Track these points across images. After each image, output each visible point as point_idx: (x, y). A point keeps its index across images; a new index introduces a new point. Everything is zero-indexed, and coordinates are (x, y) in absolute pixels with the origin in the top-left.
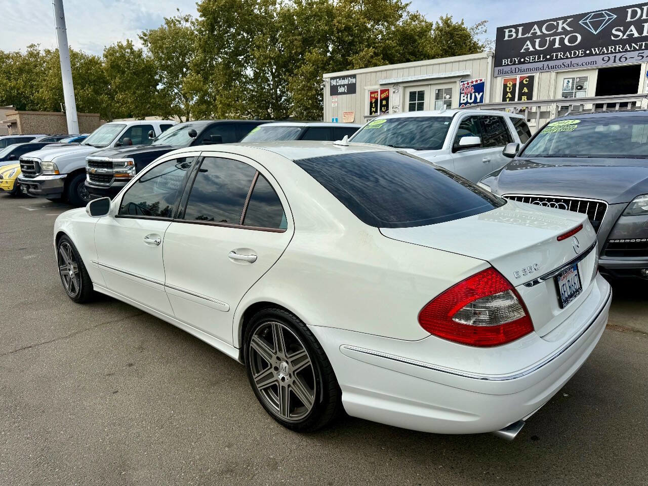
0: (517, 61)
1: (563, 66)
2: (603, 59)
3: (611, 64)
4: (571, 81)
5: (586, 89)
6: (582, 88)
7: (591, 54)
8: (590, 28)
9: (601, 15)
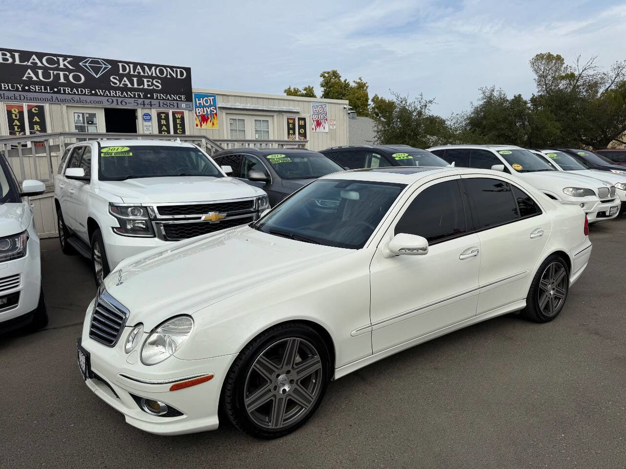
0: (20, 88)
1: (72, 100)
2: (108, 100)
3: (114, 106)
4: (81, 115)
5: (96, 124)
6: (92, 123)
7: (96, 94)
8: (90, 70)
9: (98, 63)
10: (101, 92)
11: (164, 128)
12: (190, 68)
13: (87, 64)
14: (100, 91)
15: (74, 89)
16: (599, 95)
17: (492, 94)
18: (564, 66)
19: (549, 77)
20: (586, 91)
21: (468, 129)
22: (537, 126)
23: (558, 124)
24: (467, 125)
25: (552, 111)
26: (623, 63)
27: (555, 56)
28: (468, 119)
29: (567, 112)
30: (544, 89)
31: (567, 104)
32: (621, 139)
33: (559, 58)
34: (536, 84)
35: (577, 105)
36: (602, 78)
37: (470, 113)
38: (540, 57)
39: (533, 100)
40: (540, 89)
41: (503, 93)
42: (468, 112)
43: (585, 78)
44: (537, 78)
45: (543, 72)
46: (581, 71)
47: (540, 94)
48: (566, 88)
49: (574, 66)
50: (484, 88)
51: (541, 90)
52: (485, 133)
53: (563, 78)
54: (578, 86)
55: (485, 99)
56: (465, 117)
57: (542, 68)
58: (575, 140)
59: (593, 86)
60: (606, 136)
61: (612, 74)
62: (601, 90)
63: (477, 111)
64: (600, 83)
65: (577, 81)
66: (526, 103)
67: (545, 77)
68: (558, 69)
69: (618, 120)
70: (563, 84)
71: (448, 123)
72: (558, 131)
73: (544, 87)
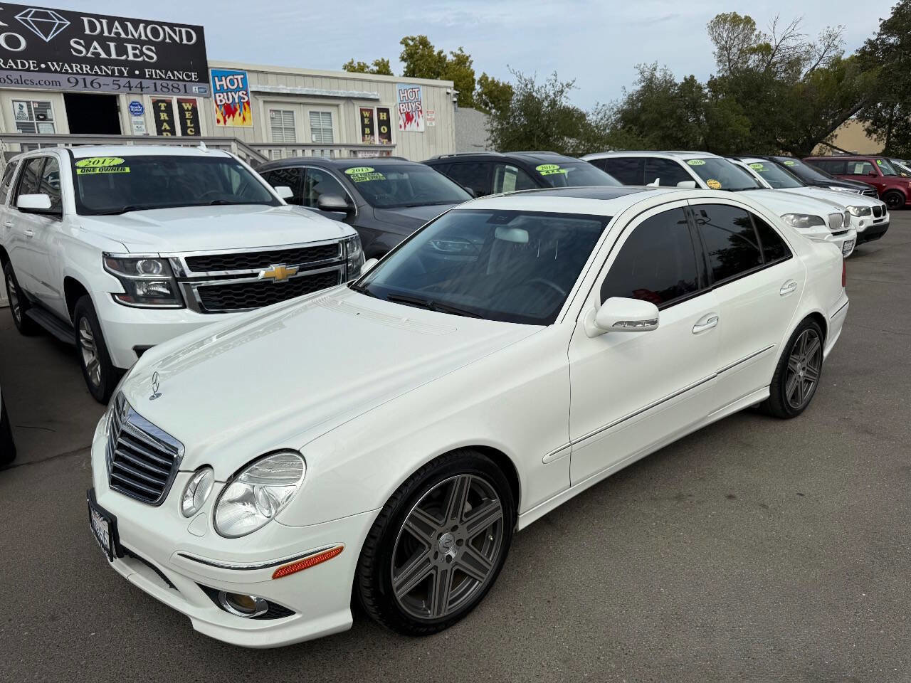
1: (7, 80)
2: (68, 80)
3: (79, 89)
4: (25, 105)
5: (52, 120)
6: (45, 118)
7: (48, 70)
8: (35, 30)
9: (46, 15)
10: (56, 66)
11: (166, 126)
12: (202, 27)
13: (28, 18)
14: (55, 63)
15: (10, 61)
16: (802, 76)
17: (653, 75)
18: (756, 33)
19: (734, 50)
20: (785, 71)
21: (619, 127)
22: (717, 123)
23: (747, 120)
24: (617, 121)
25: (737, 100)
26: (836, 29)
27: (743, 18)
28: (619, 112)
29: (759, 102)
30: (727, 67)
31: (759, 91)
32: (830, 142)
33: (748, 21)
34: (715, 61)
35: (773, 92)
36: (807, 52)
37: (622, 104)
38: (721, 19)
39: (712, 84)
40: (721, 67)
41: (669, 73)
42: (619, 101)
43: (783, 51)
44: (717, 51)
45: (726, 42)
46: (778, 41)
47: (721, 75)
48: (758, 66)
49: (769, 33)
50: (642, 67)
51: (723, 69)
52: (644, 133)
53: (754, 51)
54: (775, 64)
55: (644, 82)
56: (615, 110)
57: (725, 35)
58: (770, 143)
59: (794, 64)
60: (809, 137)
61: (821, 46)
62: (805, 70)
63: (631, 101)
64: (804, 60)
65: (773, 55)
66: (700, 88)
67: (728, 50)
68: (747, 38)
69: (827, 114)
70: (753, 61)
71: (592, 118)
72: (747, 129)
73: (727, 64)
